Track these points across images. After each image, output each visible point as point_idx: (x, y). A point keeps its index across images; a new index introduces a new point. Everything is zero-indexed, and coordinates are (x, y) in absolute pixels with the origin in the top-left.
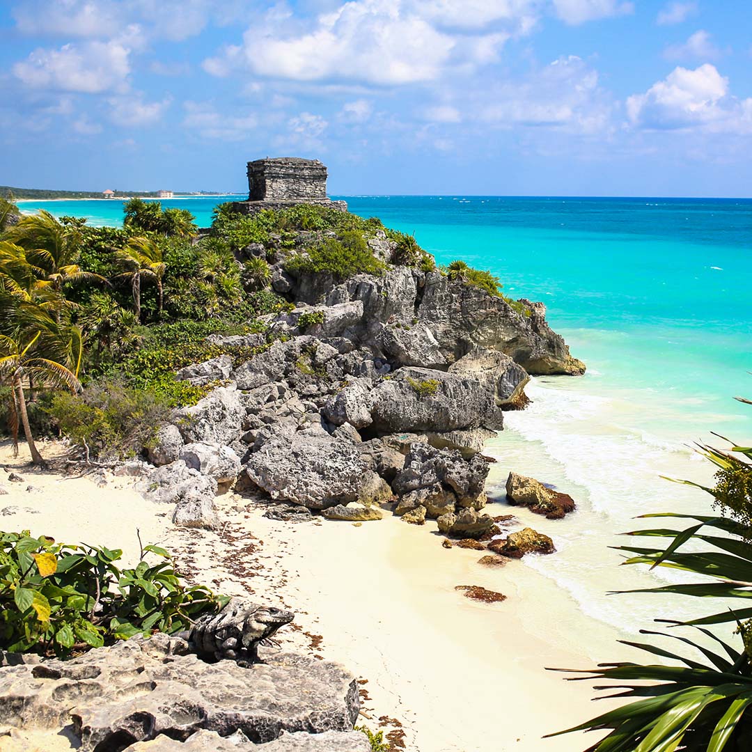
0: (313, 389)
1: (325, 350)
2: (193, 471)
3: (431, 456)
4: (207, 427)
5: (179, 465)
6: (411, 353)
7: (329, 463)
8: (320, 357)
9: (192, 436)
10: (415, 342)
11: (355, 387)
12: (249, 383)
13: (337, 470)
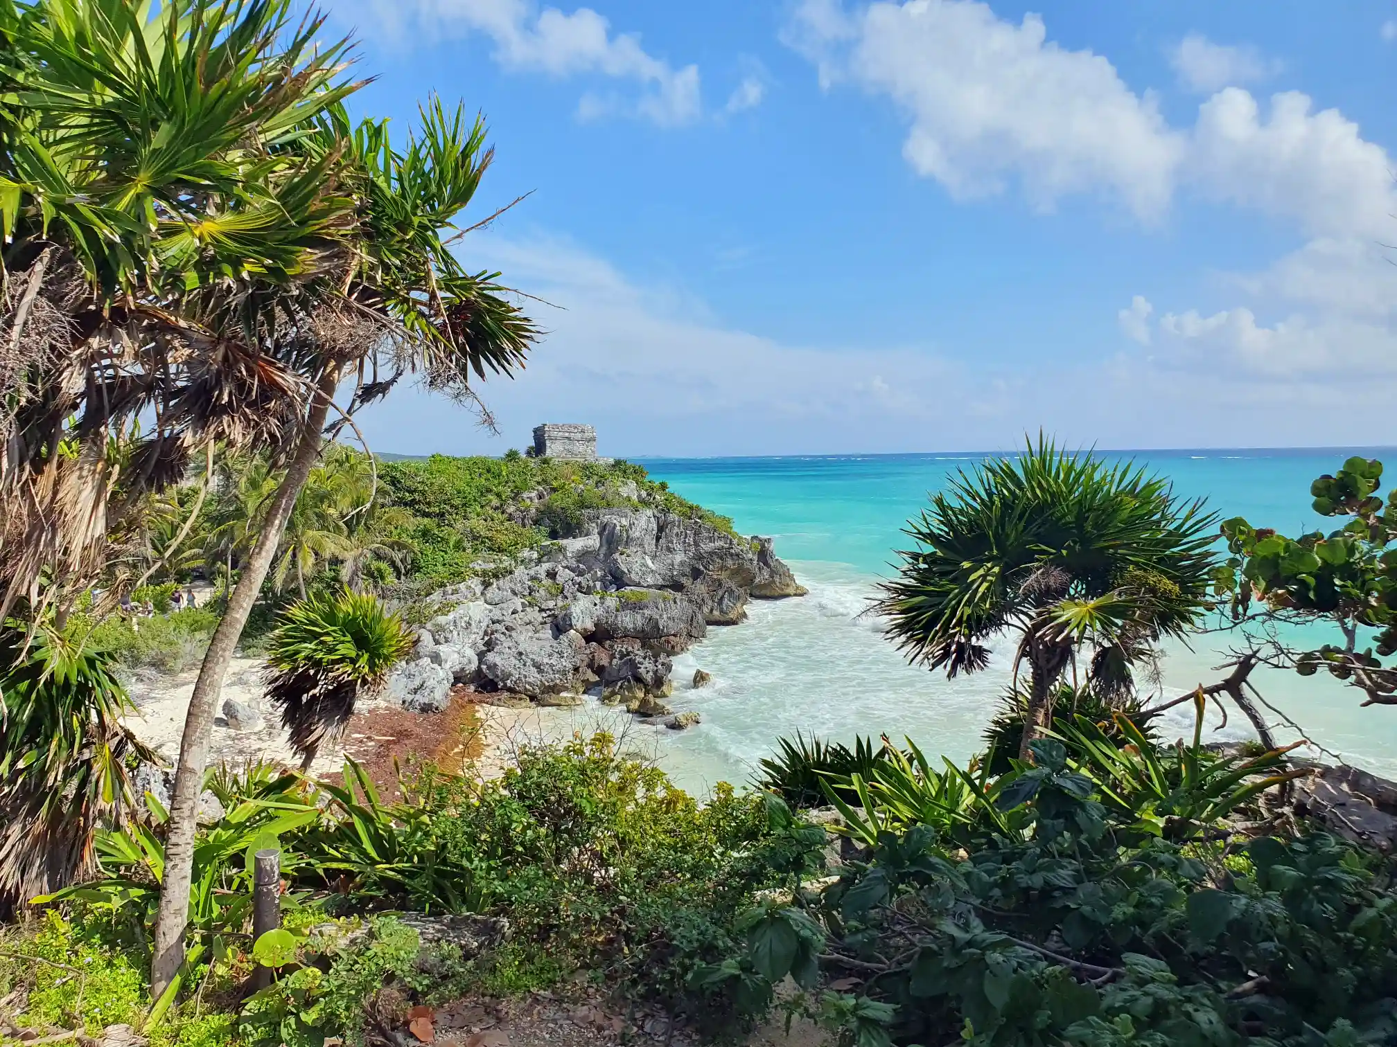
0: (551, 604)
1: (564, 575)
2: (435, 666)
3: (628, 654)
4: (455, 633)
5: (426, 661)
6: (633, 576)
7: (546, 660)
8: (559, 579)
9: (442, 640)
10: (636, 567)
11: (581, 602)
12: (497, 599)
13: (551, 666)
